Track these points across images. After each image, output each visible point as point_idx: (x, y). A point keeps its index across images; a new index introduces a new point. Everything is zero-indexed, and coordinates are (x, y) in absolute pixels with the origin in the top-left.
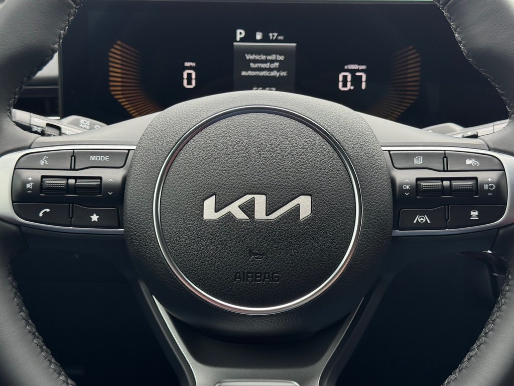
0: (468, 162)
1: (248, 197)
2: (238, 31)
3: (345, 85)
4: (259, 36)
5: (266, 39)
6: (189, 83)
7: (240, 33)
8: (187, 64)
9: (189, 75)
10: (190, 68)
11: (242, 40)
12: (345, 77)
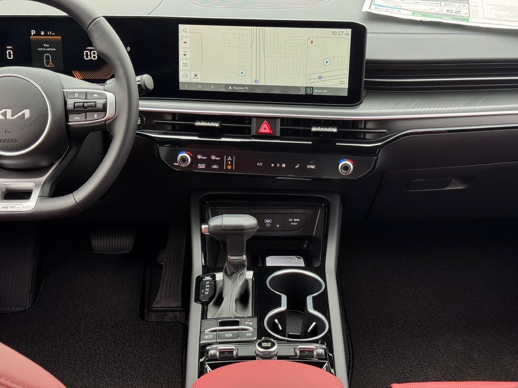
0: (94, 95)
1: (4, 110)
2: (32, 31)
3: (87, 57)
4: (42, 33)
5: (46, 34)
6: (10, 57)
7: (33, 32)
8: (8, 47)
9: (10, 53)
10: (10, 49)
11: (34, 35)
12: (87, 53)
